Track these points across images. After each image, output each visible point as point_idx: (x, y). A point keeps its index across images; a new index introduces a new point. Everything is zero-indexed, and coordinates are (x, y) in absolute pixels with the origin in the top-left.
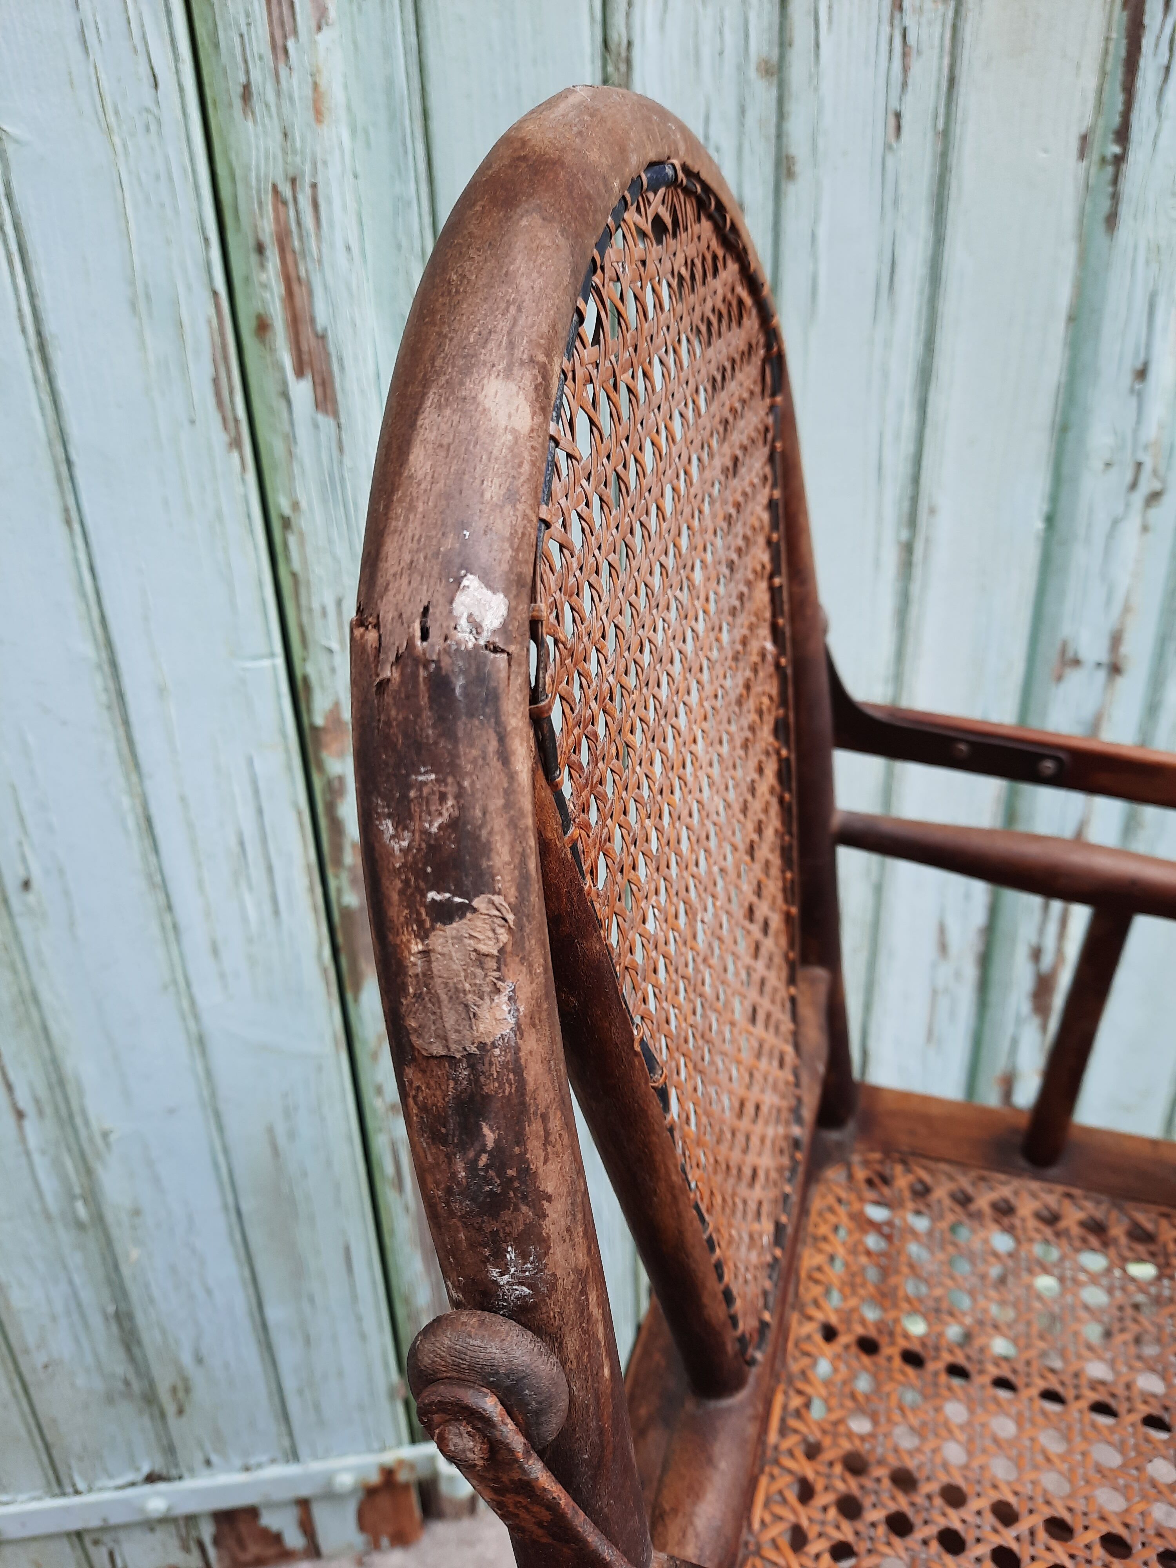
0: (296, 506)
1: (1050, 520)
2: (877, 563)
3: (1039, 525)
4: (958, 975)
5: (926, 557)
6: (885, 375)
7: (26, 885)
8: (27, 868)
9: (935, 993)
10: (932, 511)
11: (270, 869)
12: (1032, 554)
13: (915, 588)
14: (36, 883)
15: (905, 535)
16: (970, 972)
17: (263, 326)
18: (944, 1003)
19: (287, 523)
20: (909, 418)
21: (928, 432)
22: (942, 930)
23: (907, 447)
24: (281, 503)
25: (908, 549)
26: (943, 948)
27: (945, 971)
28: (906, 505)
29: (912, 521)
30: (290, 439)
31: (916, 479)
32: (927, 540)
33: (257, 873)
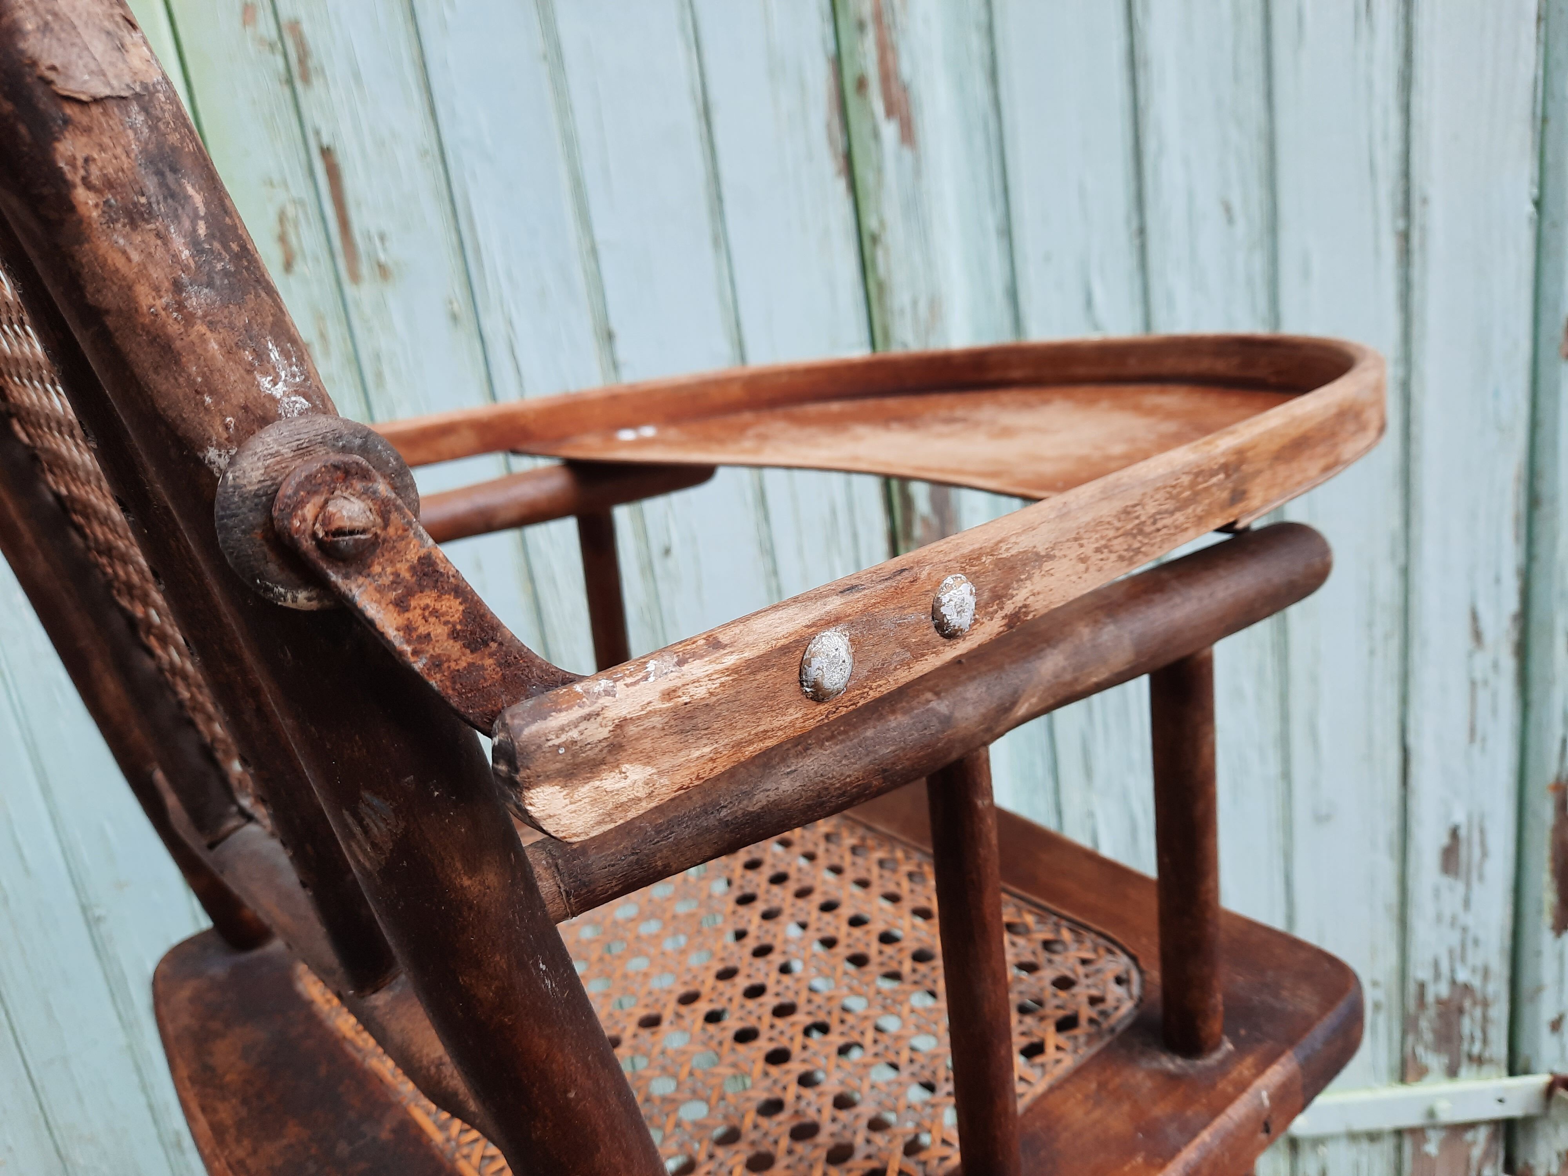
0: (882, 223)
1: (1538, 204)
2: (1377, 251)
3: (1529, 208)
4: (1496, 666)
5: (1423, 245)
6: (1370, 85)
7: (667, 552)
8: (670, 538)
9: (1473, 684)
10: (1425, 201)
11: (855, 536)
12: (1526, 238)
13: (1416, 273)
14: (675, 551)
15: (1401, 224)
16: (1509, 664)
17: (861, 84)
18: (1483, 696)
19: (875, 239)
20: (1395, 122)
21: (1415, 132)
22: (1475, 617)
23: (1395, 146)
24: (871, 223)
25: (1405, 237)
26: (1477, 636)
27: (1482, 661)
28: (1400, 198)
29: (1406, 211)
30: (879, 170)
31: (1406, 174)
32: (1423, 229)
33: (845, 540)
